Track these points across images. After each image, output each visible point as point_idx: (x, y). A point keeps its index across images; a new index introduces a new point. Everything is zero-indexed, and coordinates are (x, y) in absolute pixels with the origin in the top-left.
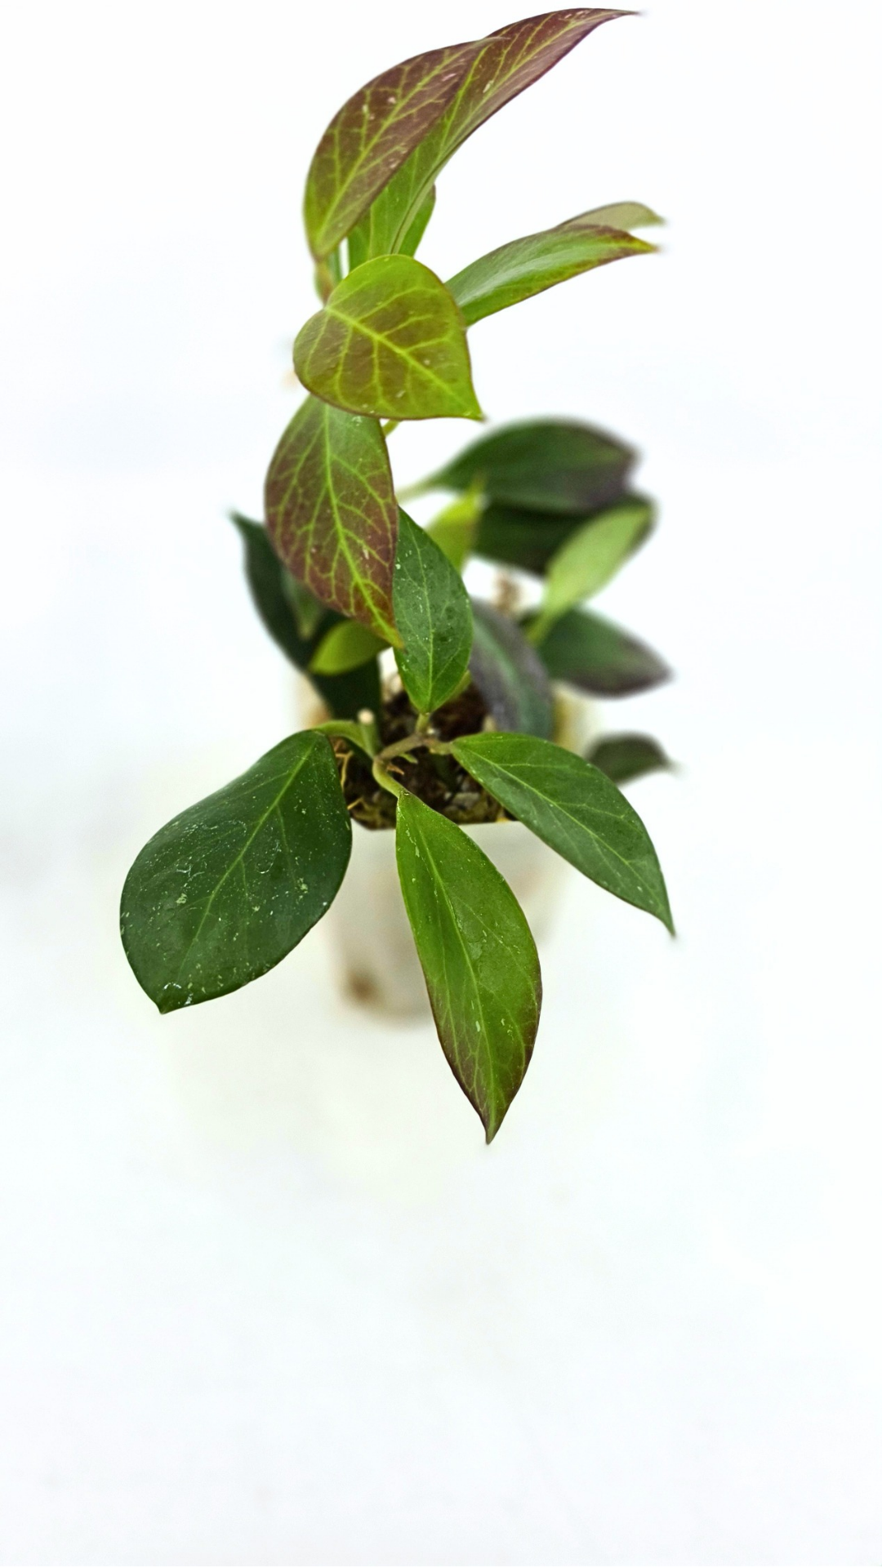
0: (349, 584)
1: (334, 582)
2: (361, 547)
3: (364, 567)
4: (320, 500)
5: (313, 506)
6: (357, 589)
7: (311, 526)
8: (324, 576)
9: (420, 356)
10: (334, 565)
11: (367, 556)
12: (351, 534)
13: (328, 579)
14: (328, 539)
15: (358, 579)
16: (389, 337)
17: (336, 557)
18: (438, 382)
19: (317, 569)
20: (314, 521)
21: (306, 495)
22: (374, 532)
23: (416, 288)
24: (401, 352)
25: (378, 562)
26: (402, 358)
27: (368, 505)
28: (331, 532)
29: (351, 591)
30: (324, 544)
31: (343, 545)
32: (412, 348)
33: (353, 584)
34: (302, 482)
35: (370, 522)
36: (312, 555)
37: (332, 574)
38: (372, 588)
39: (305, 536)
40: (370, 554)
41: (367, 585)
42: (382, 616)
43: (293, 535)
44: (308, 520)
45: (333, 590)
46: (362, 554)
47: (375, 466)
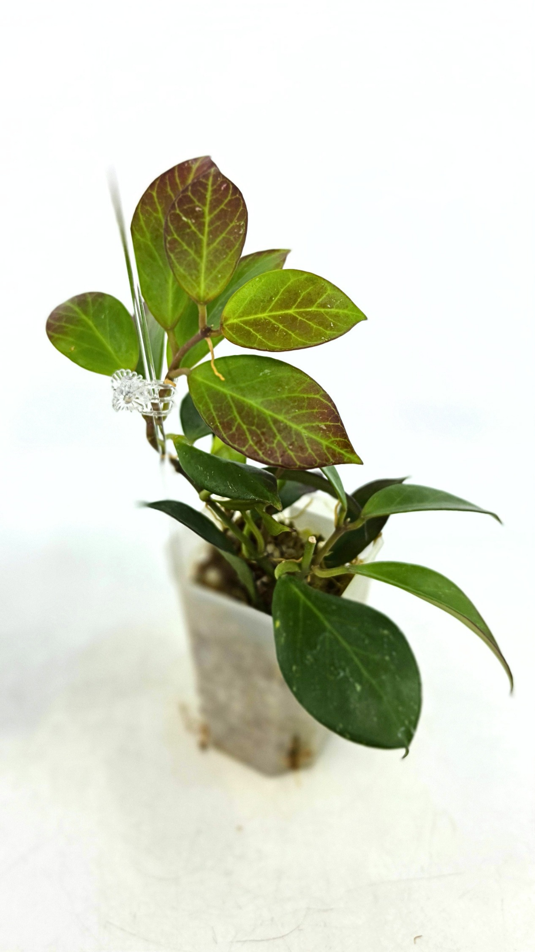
0: (322, 448)
1: (313, 454)
2: (318, 426)
3: (326, 434)
4: (271, 423)
5: (270, 429)
6: (328, 448)
7: (279, 437)
8: (306, 455)
9: (323, 306)
10: (308, 445)
11: (324, 428)
12: (307, 424)
13: (310, 454)
14: (294, 437)
15: (325, 443)
16: (298, 307)
17: (306, 441)
18: (341, 311)
19: (300, 454)
20: (277, 434)
21: (258, 427)
22: (322, 414)
23: (292, 281)
24: (313, 309)
25: (333, 425)
26: (315, 311)
27: (309, 404)
28: (293, 432)
29: (326, 451)
30: (294, 440)
31: (305, 433)
32: (316, 304)
33: (324, 447)
34: (251, 423)
35: (315, 411)
36: (291, 450)
37: (310, 450)
38: (336, 441)
39: (279, 445)
40: (326, 426)
41: (332, 442)
42: (347, 452)
43: (272, 449)
44: (274, 436)
45: (316, 457)
46: (321, 429)
47: (301, 383)
